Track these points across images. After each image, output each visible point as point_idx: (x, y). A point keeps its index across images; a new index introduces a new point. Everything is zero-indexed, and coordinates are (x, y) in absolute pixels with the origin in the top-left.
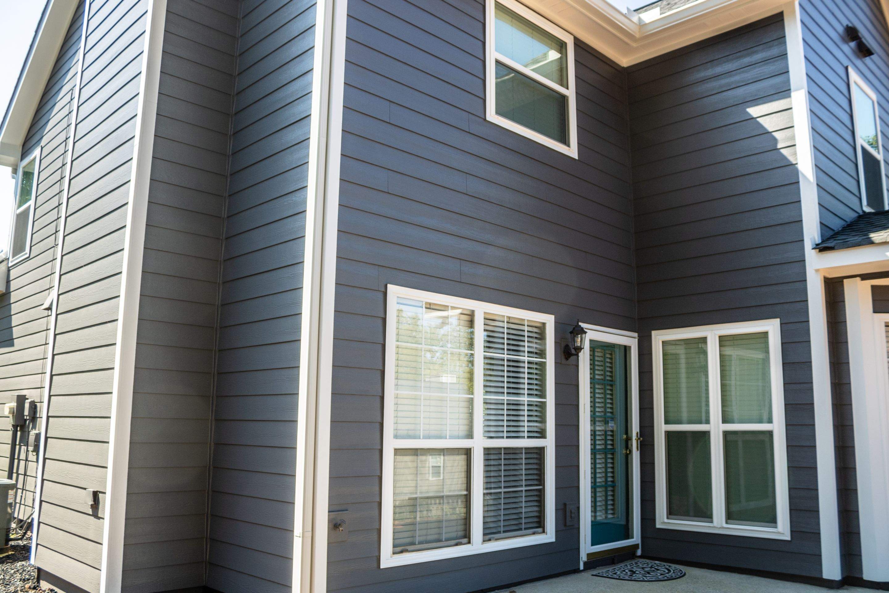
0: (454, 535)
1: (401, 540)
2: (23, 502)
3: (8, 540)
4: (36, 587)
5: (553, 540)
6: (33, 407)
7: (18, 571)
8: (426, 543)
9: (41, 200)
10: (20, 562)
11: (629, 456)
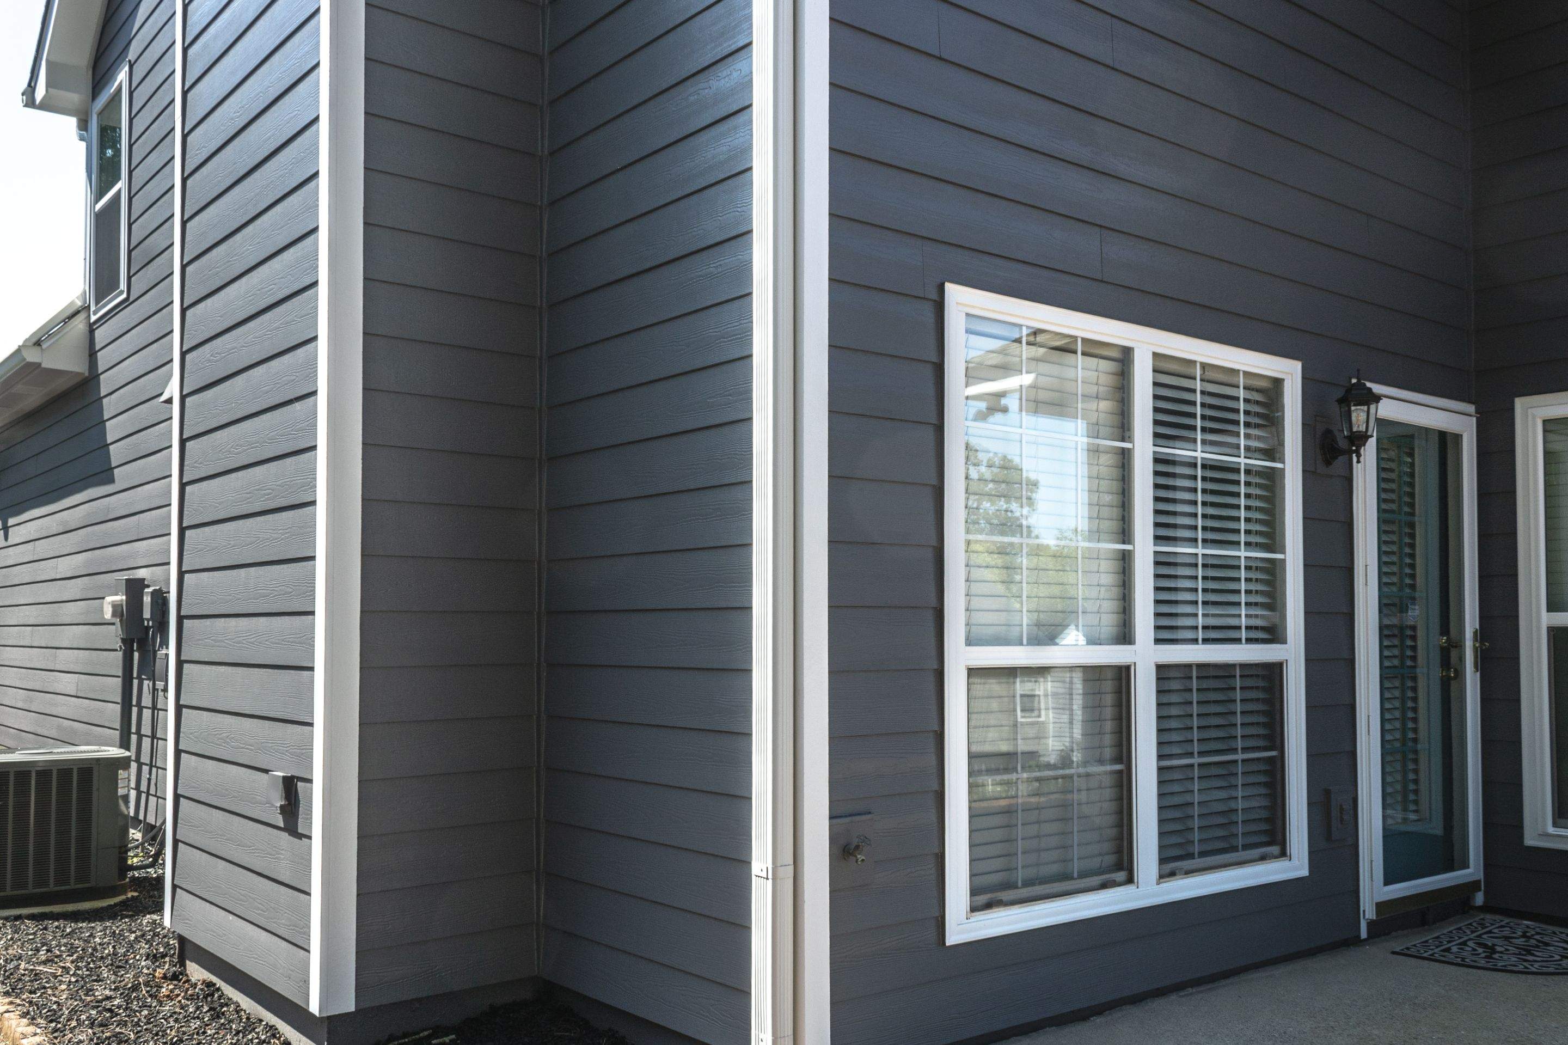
0: (1095, 863)
1: (986, 877)
2: (152, 791)
3: (125, 868)
4: (178, 977)
5: (1305, 872)
6: (160, 601)
7: (143, 935)
8: (1041, 883)
9: (141, 175)
10: (148, 916)
11: (1454, 685)
